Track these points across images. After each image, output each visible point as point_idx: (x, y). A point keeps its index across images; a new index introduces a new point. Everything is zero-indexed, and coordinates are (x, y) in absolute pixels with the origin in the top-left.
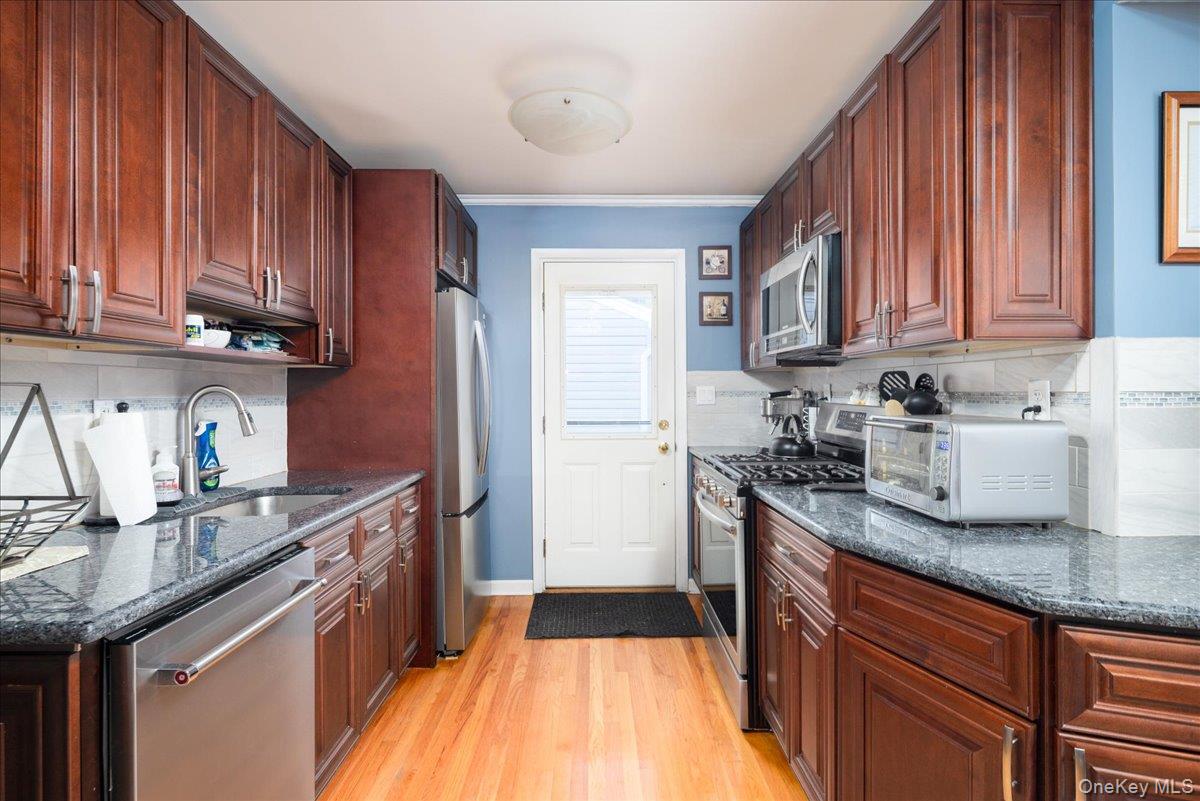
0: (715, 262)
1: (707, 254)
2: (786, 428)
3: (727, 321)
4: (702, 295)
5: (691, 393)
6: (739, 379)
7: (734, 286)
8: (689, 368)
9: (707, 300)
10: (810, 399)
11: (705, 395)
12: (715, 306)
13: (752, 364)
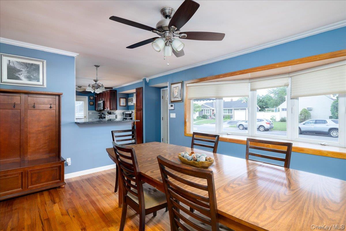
0: (92, 98)
1: (91, 97)
2: (100, 116)
3: (93, 105)
4: (90, 102)
5: (89, 113)
6: (94, 111)
7: (94, 101)
8: (89, 110)
9: (91, 102)
10: (102, 114)
11: (90, 113)
12: (92, 103)
13: (96, 110)
